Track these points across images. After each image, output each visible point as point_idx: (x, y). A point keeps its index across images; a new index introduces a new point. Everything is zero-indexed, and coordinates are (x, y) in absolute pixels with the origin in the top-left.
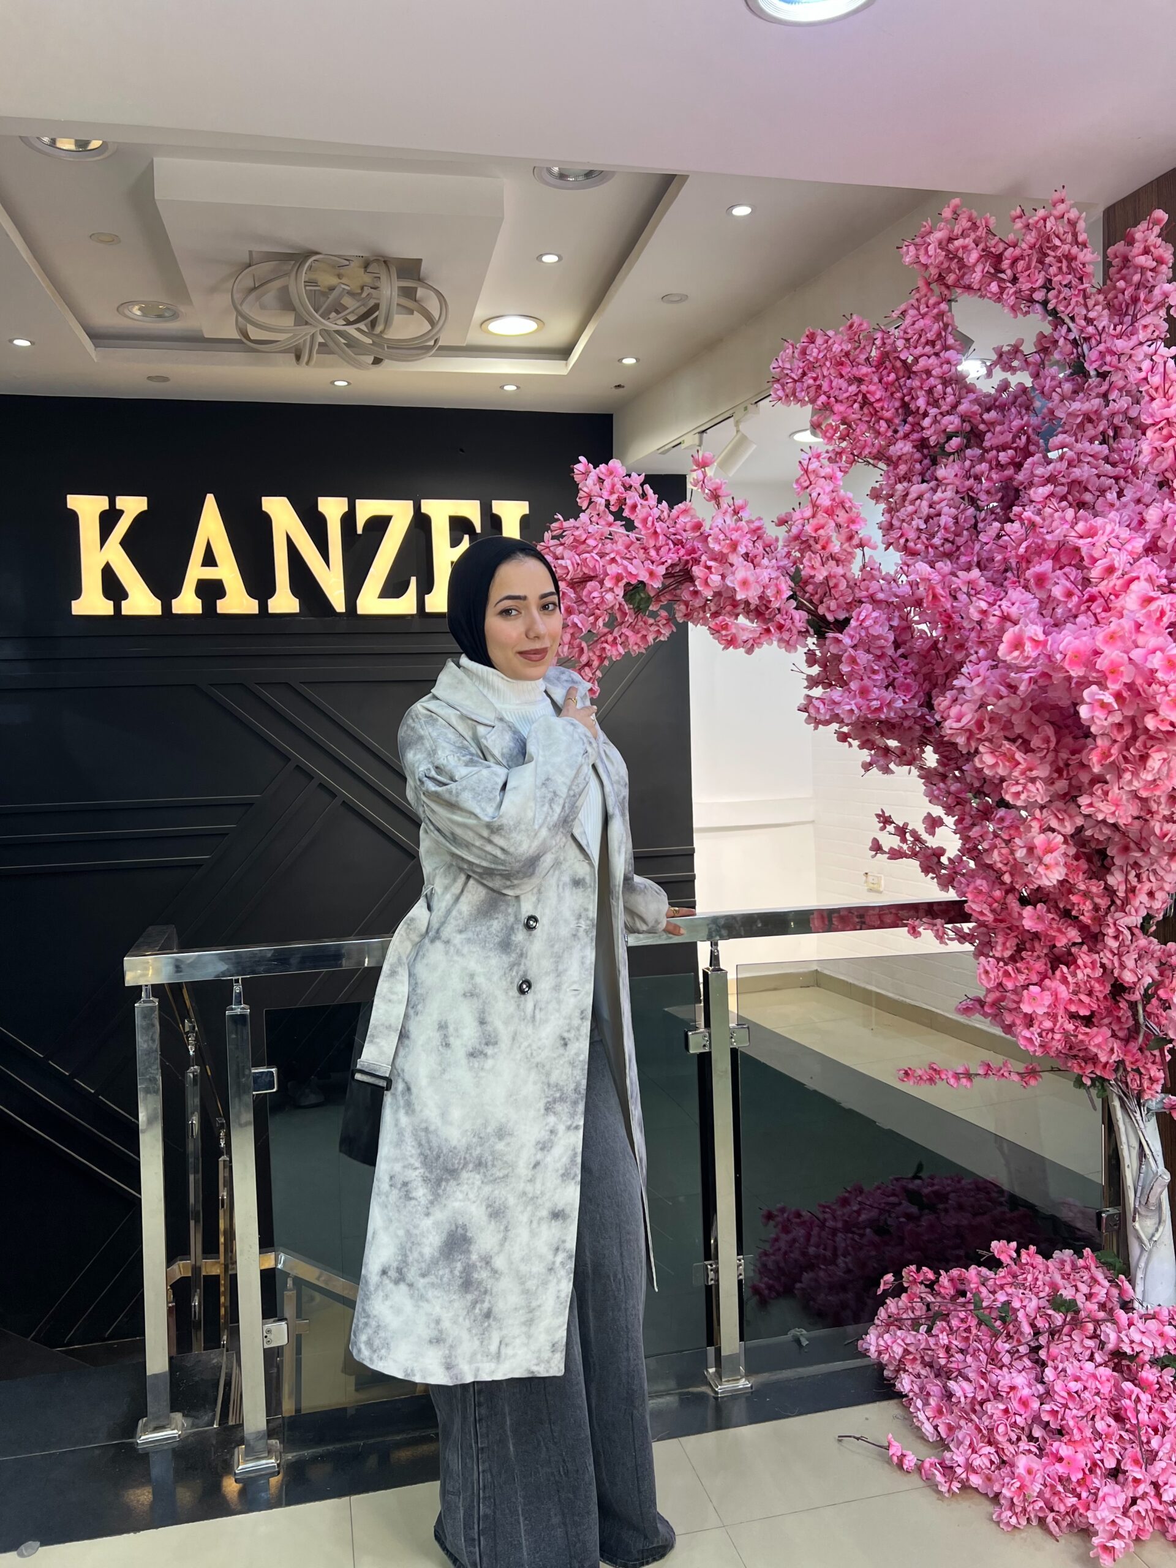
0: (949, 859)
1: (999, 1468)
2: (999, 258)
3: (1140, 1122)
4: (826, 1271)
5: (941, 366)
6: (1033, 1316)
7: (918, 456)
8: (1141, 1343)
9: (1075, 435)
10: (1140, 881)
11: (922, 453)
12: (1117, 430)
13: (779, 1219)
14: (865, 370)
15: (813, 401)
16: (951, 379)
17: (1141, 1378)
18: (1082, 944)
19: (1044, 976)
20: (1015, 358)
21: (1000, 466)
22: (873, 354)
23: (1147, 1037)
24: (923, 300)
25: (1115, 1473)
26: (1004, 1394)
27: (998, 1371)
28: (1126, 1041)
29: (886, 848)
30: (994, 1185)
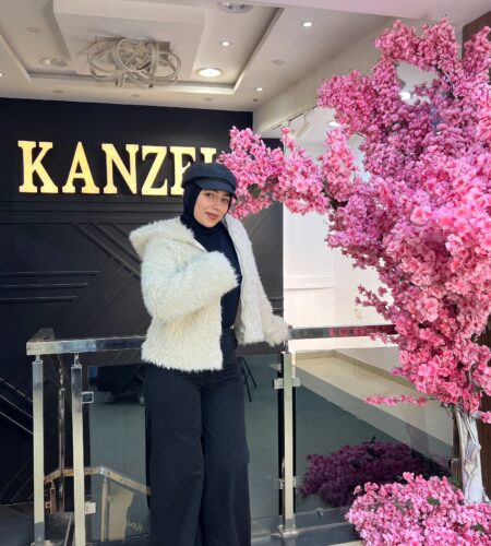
0: (389, 307)
2: (417, 46)
3: (469, 423)
4: (332, 483)
5: (391, 93)
6: (420, 506)
7: (380, 131)
8: (467, 519)
9: (449, 124)
10: (471, 319)
11: (382, 130)
12: (466, 122)
13: (314, 459)
14: (358, 94)
15: (335, 107)
16: (395, 99)
17: (466, 535)
18: (445, 345)
19: (428, 359)
20: (423, 90)
21: (415, 137)
22: (362, 87)
23: (472, 386)
24: (384, 64)
27: (404, 530)
28: (464, 388)
29: (362, 301)
30: (406, 446)
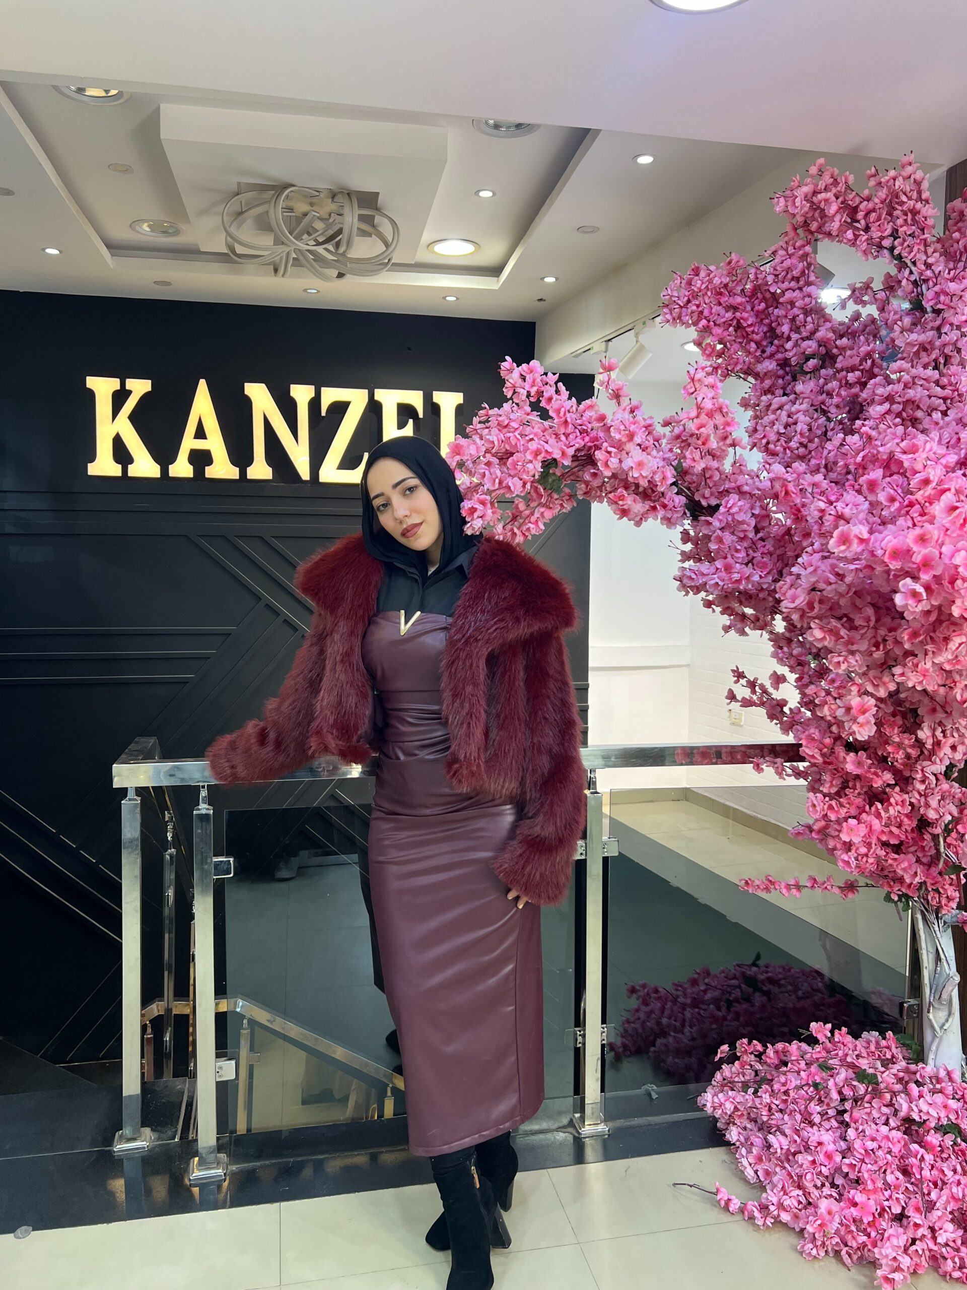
0: (790, 709)
1: (805, 1208)
2: (854, 210)
3: (938, 932)
4: (675, 1037)
5: (803, 299)
6: (841, 1085)
7: (781, 372)
8: (928, 1113)
9: (912, 361)
10: (945, 736)
11: (785, 370)
12: (947, 359)
13: (641, 994)
14: (739, 299)
15: (695, 324)
16: (811, 310)
17: (927, 1142)
18: (896, 784)
19: (862, 811)
20: (866, 294)
21: (849, 385)
22: (747, 287)
23: (946, 862)
24: (791, 243)
25: (900, 1218)
26: (813, 1148)
27: (809, 1129)
28: (928, 866)
29: (739, 698)
30: (818, 973)
